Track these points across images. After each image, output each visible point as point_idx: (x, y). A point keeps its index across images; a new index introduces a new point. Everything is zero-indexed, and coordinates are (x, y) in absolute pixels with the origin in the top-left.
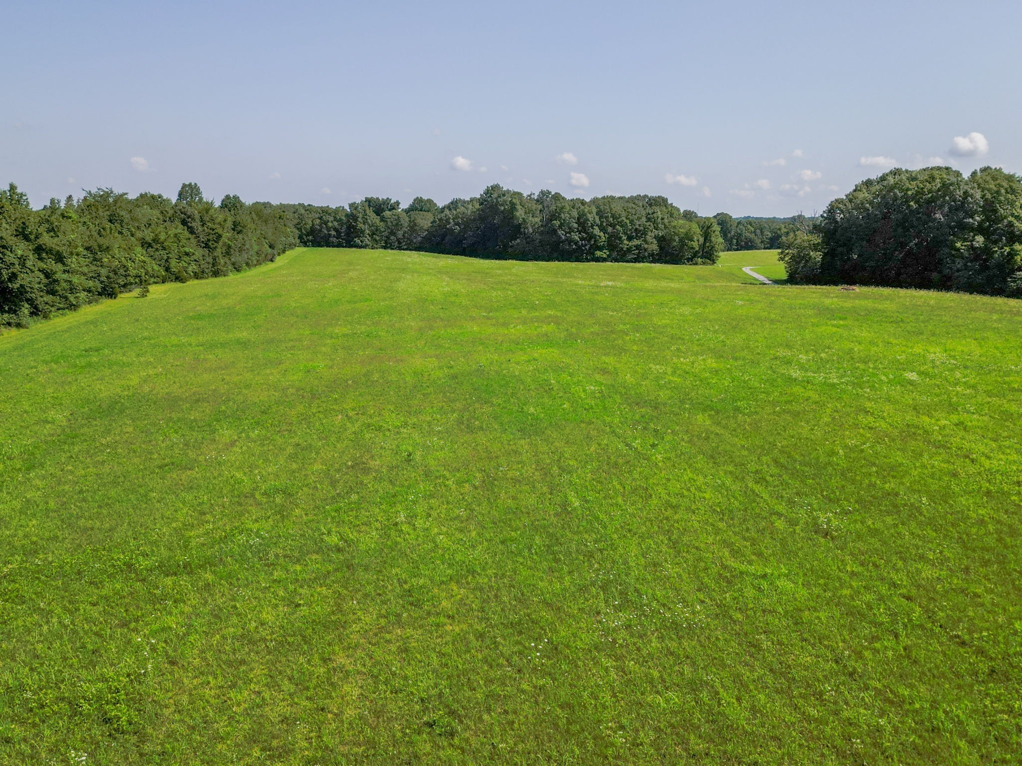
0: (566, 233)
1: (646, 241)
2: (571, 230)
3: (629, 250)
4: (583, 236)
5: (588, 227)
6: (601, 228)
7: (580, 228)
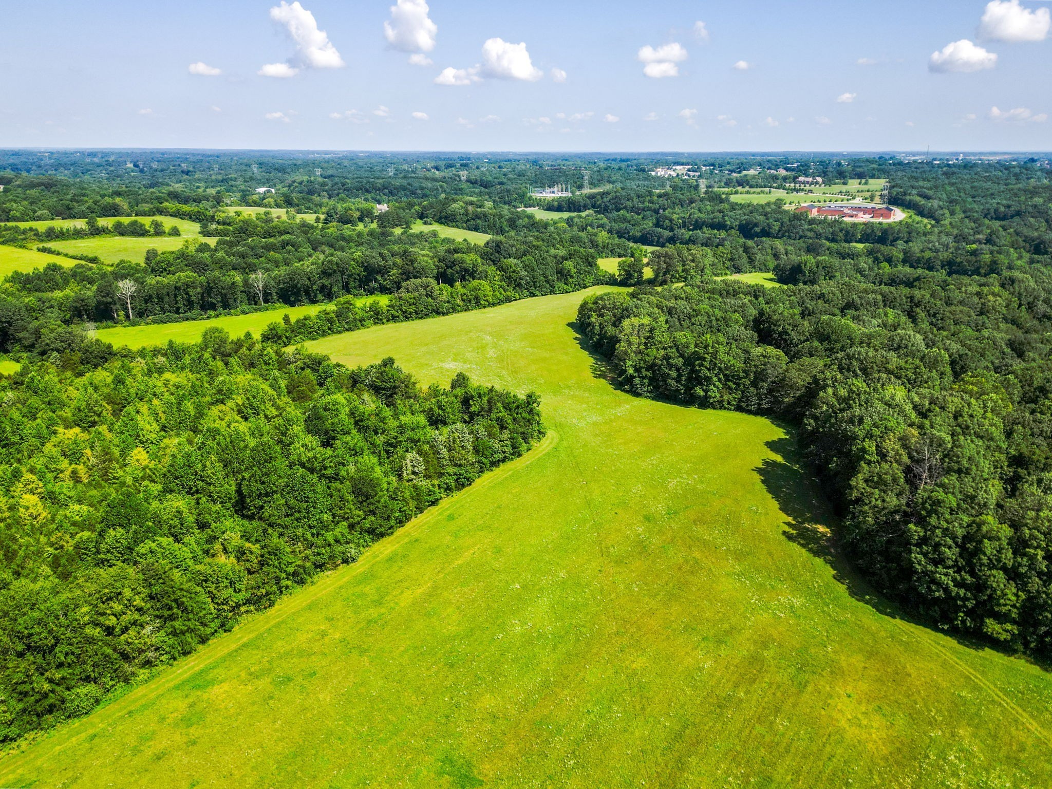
0: (929, 561)
2: (939, 561)
4: (963, 579)
5: (982, 565)
6: (1013, 574)
7: (961, 562)
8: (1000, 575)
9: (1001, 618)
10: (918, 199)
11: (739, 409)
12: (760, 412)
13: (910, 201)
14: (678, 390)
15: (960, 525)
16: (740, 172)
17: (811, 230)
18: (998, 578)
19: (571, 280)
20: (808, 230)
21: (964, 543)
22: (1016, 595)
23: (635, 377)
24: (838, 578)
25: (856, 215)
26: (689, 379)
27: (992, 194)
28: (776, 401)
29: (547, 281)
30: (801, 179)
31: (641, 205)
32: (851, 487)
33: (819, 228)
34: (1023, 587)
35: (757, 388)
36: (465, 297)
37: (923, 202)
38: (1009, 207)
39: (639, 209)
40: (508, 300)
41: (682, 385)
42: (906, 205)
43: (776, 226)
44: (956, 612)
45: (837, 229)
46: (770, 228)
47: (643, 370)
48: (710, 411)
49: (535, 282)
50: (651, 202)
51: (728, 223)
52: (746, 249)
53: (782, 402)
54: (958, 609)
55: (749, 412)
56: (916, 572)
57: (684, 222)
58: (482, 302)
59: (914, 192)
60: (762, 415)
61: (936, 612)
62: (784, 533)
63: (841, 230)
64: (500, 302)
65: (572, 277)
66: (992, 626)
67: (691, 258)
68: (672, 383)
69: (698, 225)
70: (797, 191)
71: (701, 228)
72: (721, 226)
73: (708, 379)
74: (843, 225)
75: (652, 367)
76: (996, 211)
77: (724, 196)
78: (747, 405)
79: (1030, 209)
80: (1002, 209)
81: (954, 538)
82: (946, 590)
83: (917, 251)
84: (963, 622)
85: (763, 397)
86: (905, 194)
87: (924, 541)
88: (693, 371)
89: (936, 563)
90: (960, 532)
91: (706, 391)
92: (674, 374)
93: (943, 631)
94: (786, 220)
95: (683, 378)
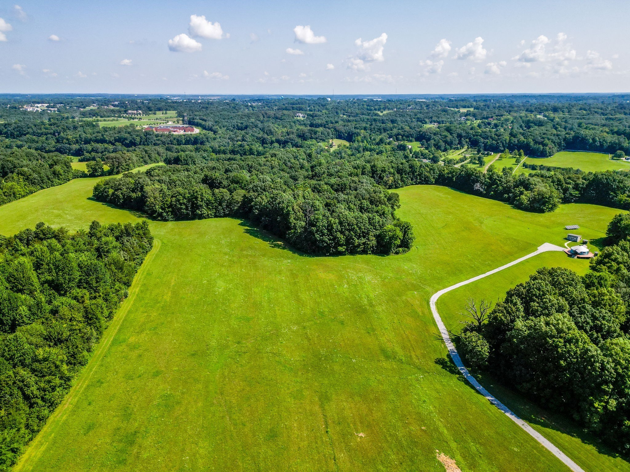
0: (320, 236)
1: (368, 239)
2: (323, 235)
3: (359, 245)
4: (330, 238)
5: (334, 232)
6: (342, 232)
7: (329, 233)
8: (338, 233)
9: (341, 245)
10: (201, 121)
11: (216, 216)
12: (225, 216)
13: (197, 123)
14: (188, 214)
15: (325, 223)
16: (84, 108)
17: (158, 140)
18: (339, 235)
19: (61, 177)
20: (157, 140)
21: (328, 228)
22: (343, 238)
23: (163, 213)
24: (294, 253)
25: (177, 131)
26: (192, 207)
27: (232, 118)
28: (231, 210)
29: (49, 179)
30: (130, 111)
31: (39, 131)
32: (290, 223)
33: (163, 139)
34: (344, 235)
35: (222, 206)
36: (6, 194)
37: (204, 123)
38: (242, 123)
39: (39, 133)
40: (31, 192)
41: (189, 211)
42: (197, 125)
43: (138, 139)
44: (330, 249)
45: (172, 139)
46: (135, 140)
47: (167, 209)
48: (204, 220)
49: (42, 180)
50: (46, 129)
51: (107, 139)
52: (146, 152)
53: (234, 209)
54: (331, 247)
55: (221, 217)
56: (318, 240)
57: (77, 140)
58: (18, 196)
59: (198, 118)
60: (226, 217)
61: (325, 251)
62: (270, 246)
63: (174, 139)
64: (27, 194)
65: (61, 175)
66: (340, 248)
67: (128, 158)
68: (184, 211)
69: (87, 142)
70: (133, 119)
71: (90, 143)
72: (103, 141)
73: (201, 206)
74: (174, 137)
75: (171, 206)
76: (237, 125)
77: (94, 123)
78: (219, 214)
79: (251, 124)
80: (239, 125)
81: (325, 227)
82: (327, 243)
83: (217, 147)
84: (333, 251)
85: (225, 209)
86: (194, 119)
87: (317, 231)
88: (193, 203)
89: (322, 236)
90: (326, 225)
91: (201, 211)
92: (184, 207)
93: (328, 256)
94: (142, 135)
95: (189, 208)
